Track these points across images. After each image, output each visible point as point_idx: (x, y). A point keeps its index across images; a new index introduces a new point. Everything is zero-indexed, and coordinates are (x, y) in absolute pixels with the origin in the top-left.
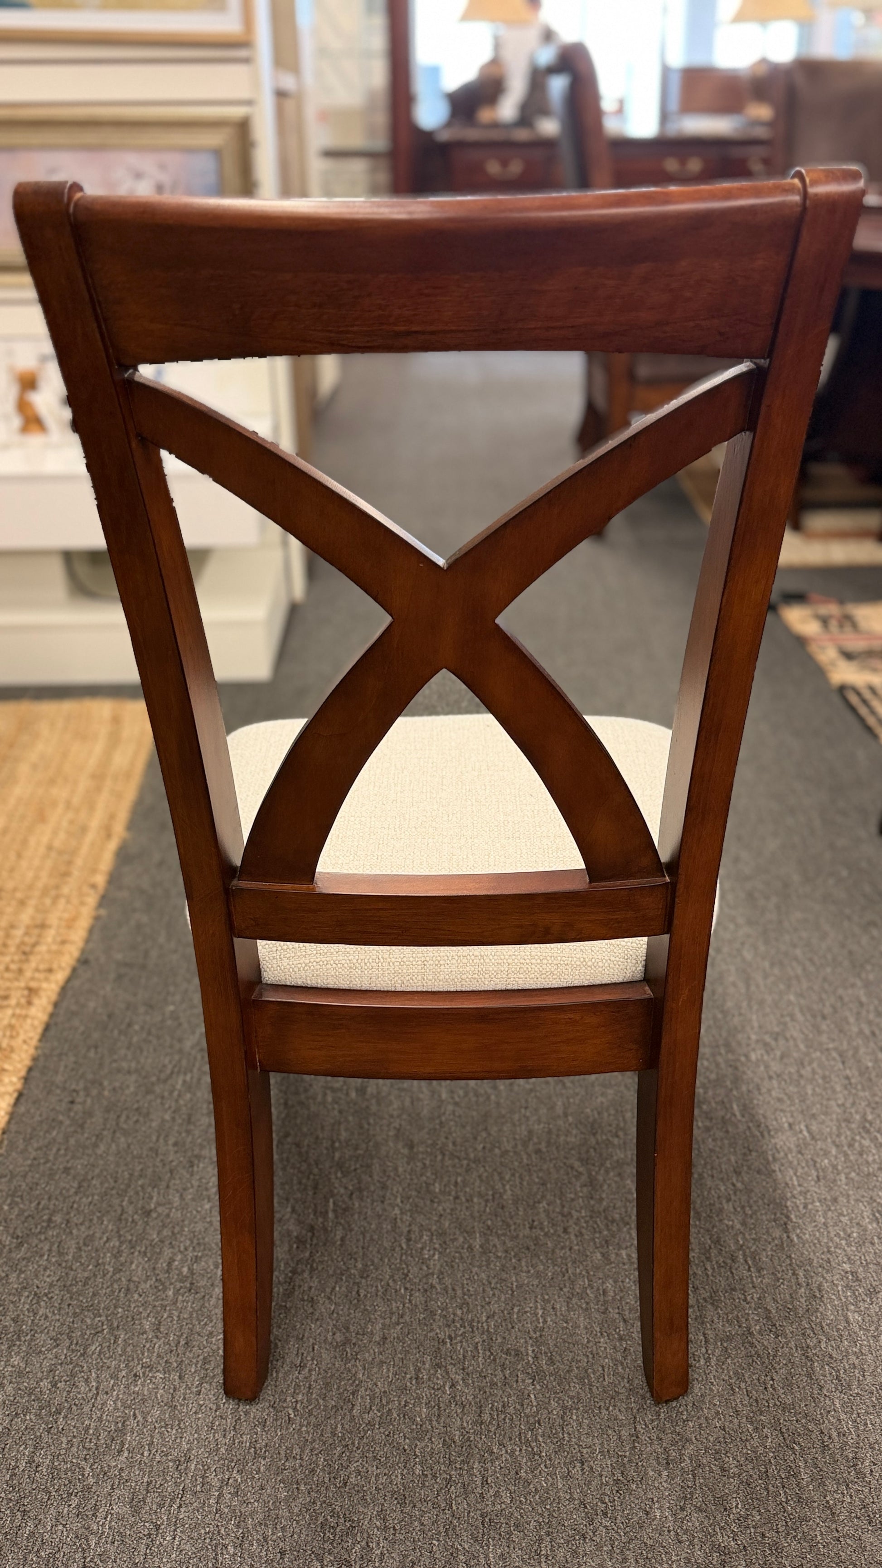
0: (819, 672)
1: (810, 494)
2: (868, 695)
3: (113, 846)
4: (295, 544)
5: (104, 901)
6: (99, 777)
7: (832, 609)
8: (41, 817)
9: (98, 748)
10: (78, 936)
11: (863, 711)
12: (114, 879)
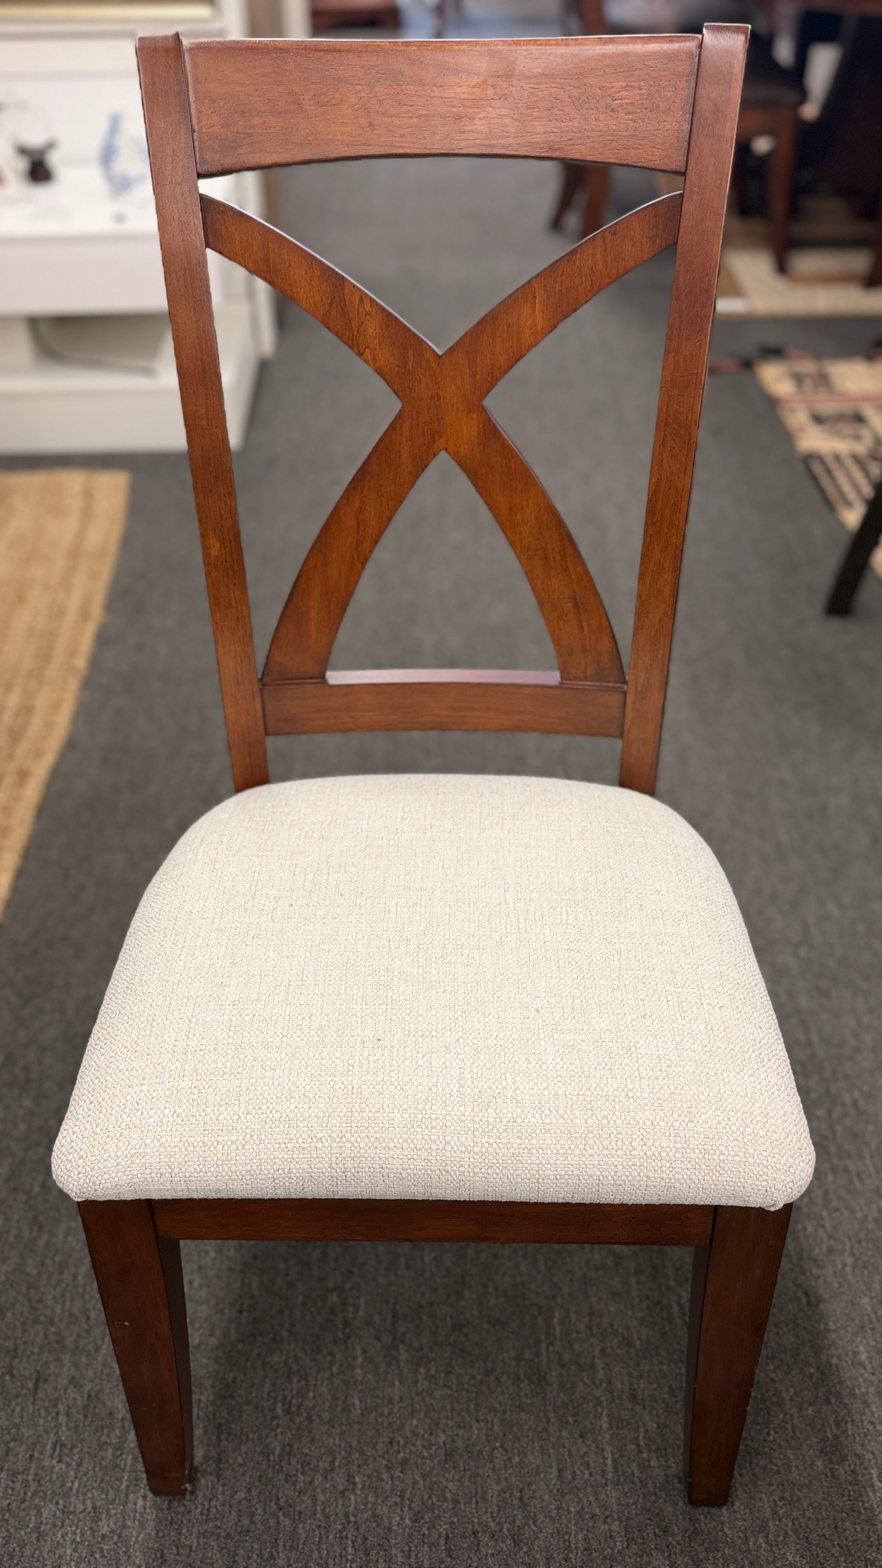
0: (786, 437)
1: (801, 229)
2: (833, 466)
3: (90, 630)
4: (261, 285)
5: (87, 684)
6: (74, 555)
7: (807, 366)
8: (21, 598)
9: (72, 522)
10: (63, 719)
11: (825, 482)
12: (95, 662)
